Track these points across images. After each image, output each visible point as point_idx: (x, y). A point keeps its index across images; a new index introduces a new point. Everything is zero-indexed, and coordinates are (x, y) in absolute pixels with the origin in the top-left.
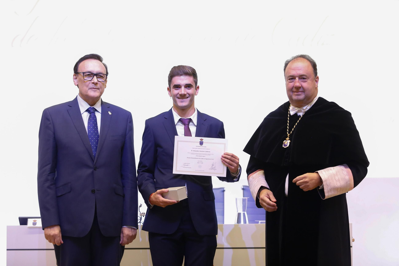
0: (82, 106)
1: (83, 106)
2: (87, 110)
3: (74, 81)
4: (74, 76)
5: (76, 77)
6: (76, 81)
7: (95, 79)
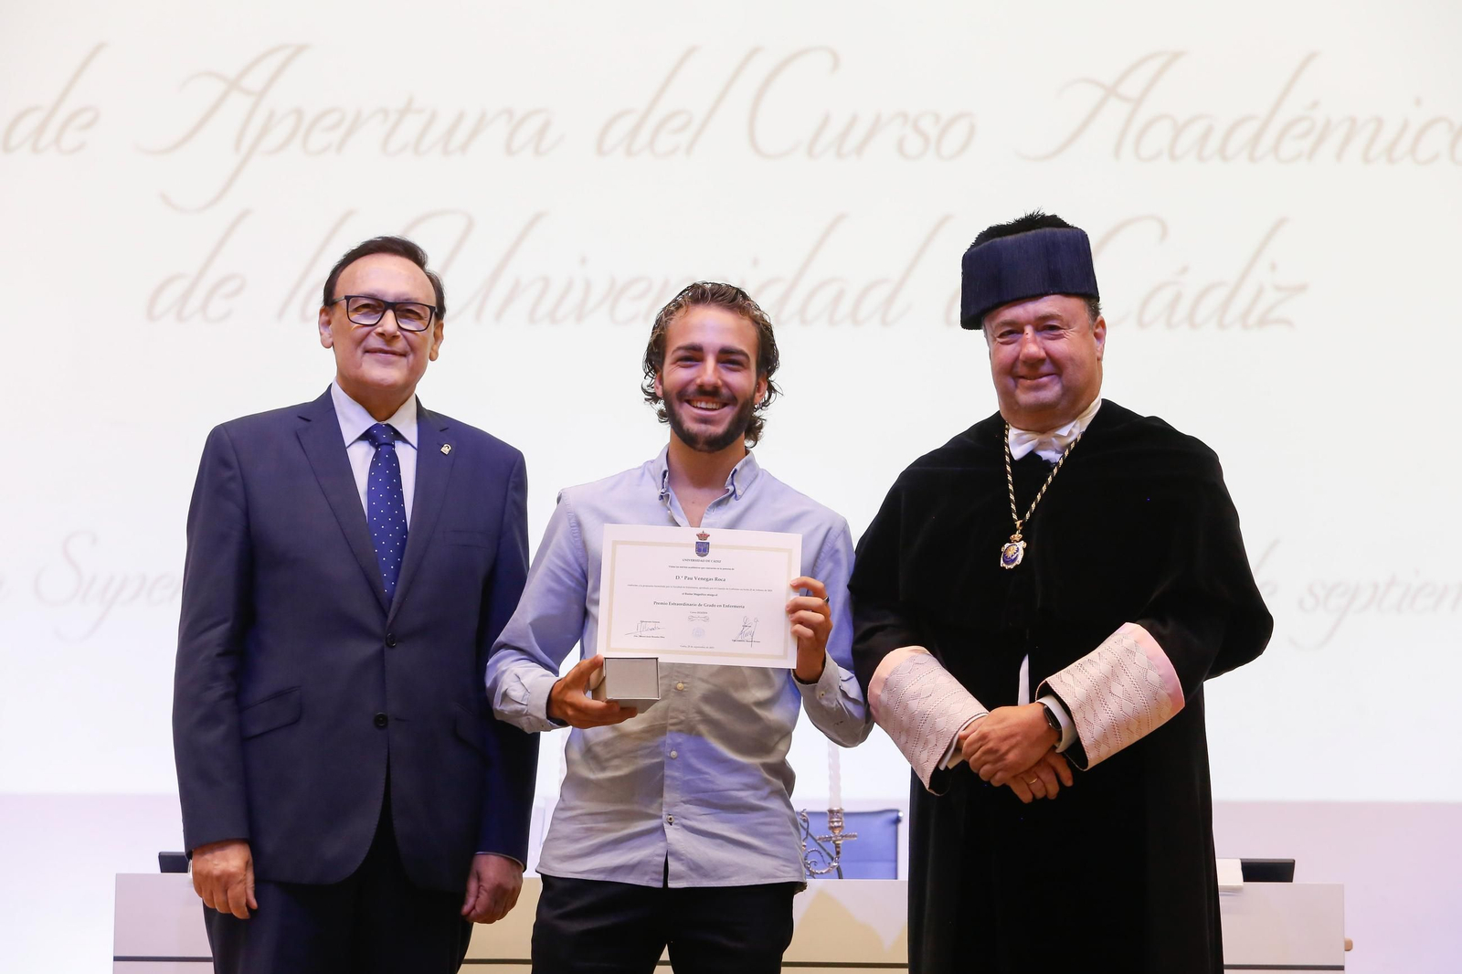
0: (348, 420)
1: (353, 421)
2: (367, 436)
3: (322, 331)
4: (323, 315)
5: (327, 318)
6: (326, 334)
7: (389, 322)
